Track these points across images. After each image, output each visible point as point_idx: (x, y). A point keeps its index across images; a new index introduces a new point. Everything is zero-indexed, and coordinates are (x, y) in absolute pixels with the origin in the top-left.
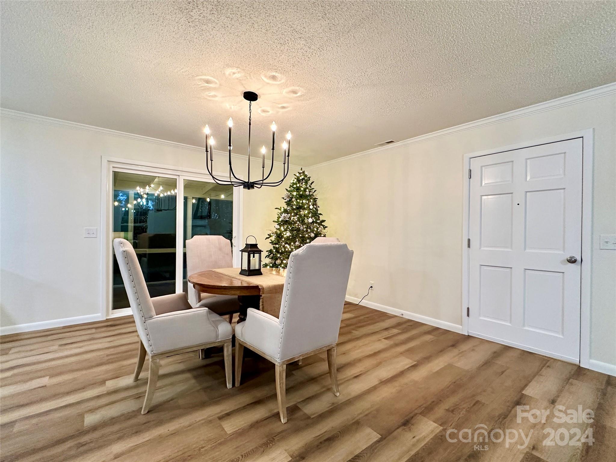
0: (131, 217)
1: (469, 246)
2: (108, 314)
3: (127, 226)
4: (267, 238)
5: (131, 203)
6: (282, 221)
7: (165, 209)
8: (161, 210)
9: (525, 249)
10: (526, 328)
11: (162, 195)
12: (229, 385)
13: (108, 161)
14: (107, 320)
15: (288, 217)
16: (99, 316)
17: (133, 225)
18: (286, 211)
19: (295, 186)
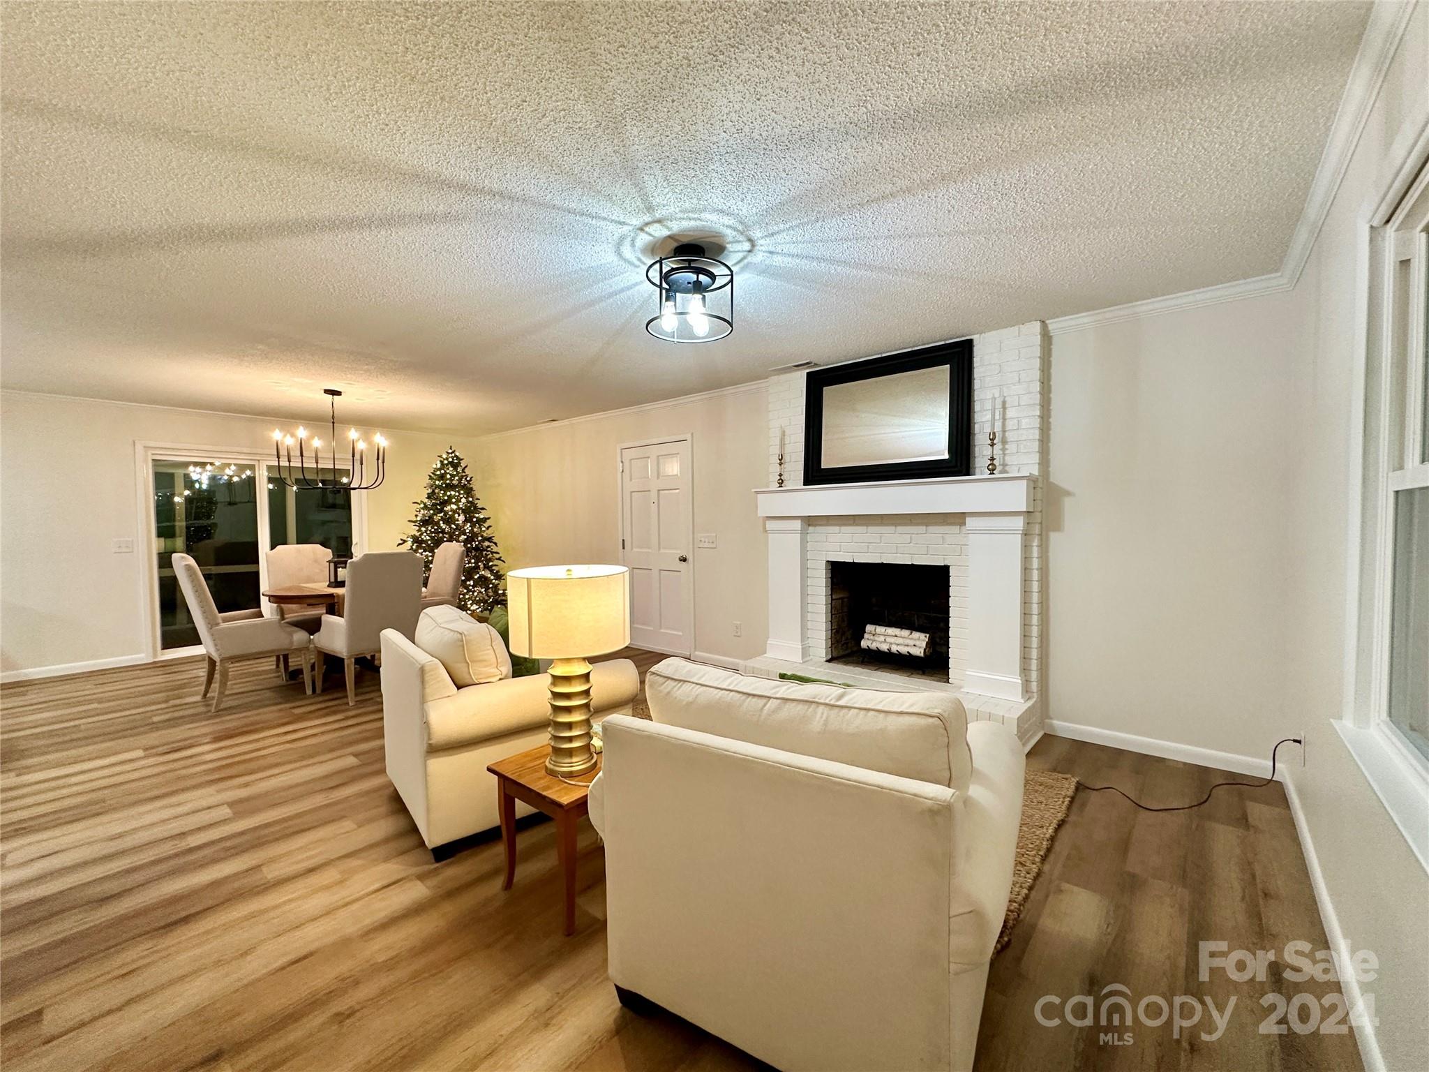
0: (180, 512)
1: (624, 548)
2: (155, 655)
3: (174, 527)
4: (399, 544)
5: (180, 495)
6: (421, 521)
7: (243, 500)
8: (235, 504)
9: (659, 549)
10: (662, 631)
11: (235, 479)
12: (309, 692)
13: (145, 447)
14: (155, 662)
15: (429, 514)
16: (143, 657)
17: (184, 524)
18: (426, 507)
19: (438, 473)
